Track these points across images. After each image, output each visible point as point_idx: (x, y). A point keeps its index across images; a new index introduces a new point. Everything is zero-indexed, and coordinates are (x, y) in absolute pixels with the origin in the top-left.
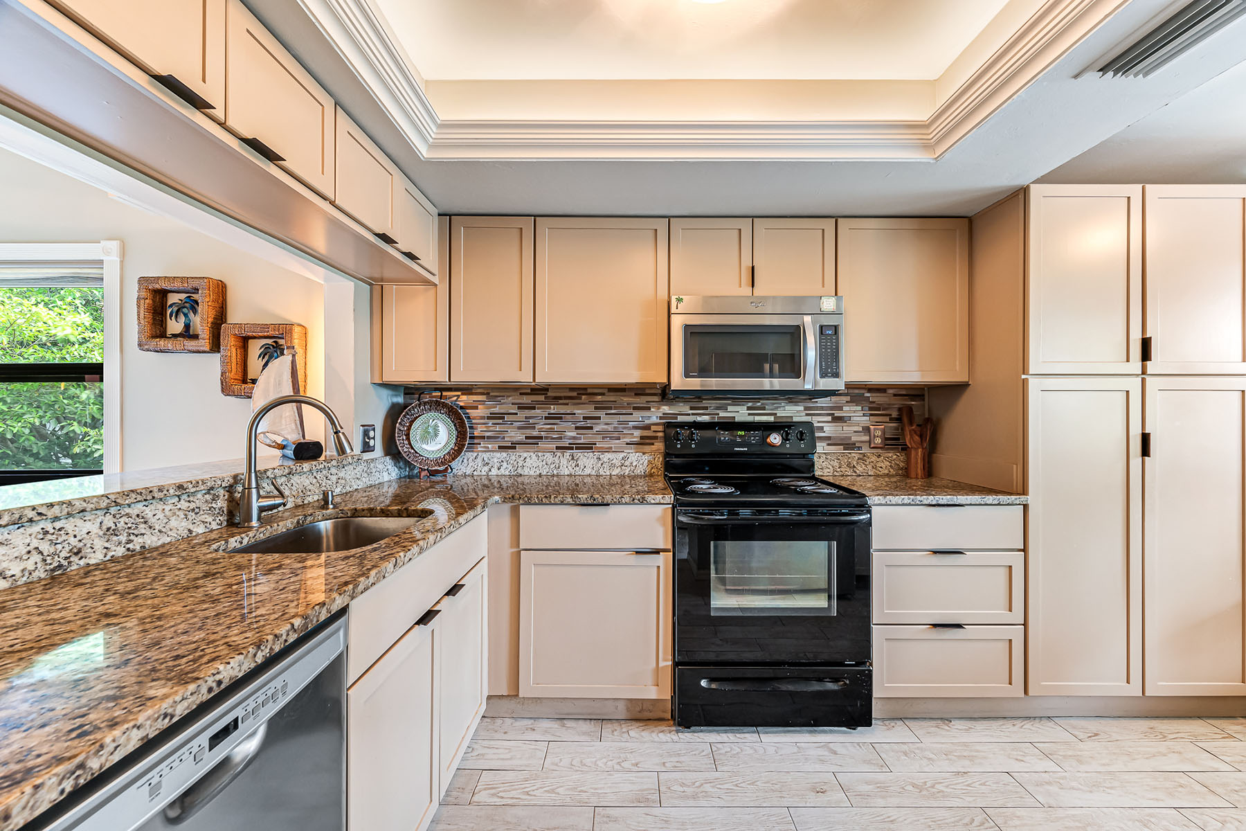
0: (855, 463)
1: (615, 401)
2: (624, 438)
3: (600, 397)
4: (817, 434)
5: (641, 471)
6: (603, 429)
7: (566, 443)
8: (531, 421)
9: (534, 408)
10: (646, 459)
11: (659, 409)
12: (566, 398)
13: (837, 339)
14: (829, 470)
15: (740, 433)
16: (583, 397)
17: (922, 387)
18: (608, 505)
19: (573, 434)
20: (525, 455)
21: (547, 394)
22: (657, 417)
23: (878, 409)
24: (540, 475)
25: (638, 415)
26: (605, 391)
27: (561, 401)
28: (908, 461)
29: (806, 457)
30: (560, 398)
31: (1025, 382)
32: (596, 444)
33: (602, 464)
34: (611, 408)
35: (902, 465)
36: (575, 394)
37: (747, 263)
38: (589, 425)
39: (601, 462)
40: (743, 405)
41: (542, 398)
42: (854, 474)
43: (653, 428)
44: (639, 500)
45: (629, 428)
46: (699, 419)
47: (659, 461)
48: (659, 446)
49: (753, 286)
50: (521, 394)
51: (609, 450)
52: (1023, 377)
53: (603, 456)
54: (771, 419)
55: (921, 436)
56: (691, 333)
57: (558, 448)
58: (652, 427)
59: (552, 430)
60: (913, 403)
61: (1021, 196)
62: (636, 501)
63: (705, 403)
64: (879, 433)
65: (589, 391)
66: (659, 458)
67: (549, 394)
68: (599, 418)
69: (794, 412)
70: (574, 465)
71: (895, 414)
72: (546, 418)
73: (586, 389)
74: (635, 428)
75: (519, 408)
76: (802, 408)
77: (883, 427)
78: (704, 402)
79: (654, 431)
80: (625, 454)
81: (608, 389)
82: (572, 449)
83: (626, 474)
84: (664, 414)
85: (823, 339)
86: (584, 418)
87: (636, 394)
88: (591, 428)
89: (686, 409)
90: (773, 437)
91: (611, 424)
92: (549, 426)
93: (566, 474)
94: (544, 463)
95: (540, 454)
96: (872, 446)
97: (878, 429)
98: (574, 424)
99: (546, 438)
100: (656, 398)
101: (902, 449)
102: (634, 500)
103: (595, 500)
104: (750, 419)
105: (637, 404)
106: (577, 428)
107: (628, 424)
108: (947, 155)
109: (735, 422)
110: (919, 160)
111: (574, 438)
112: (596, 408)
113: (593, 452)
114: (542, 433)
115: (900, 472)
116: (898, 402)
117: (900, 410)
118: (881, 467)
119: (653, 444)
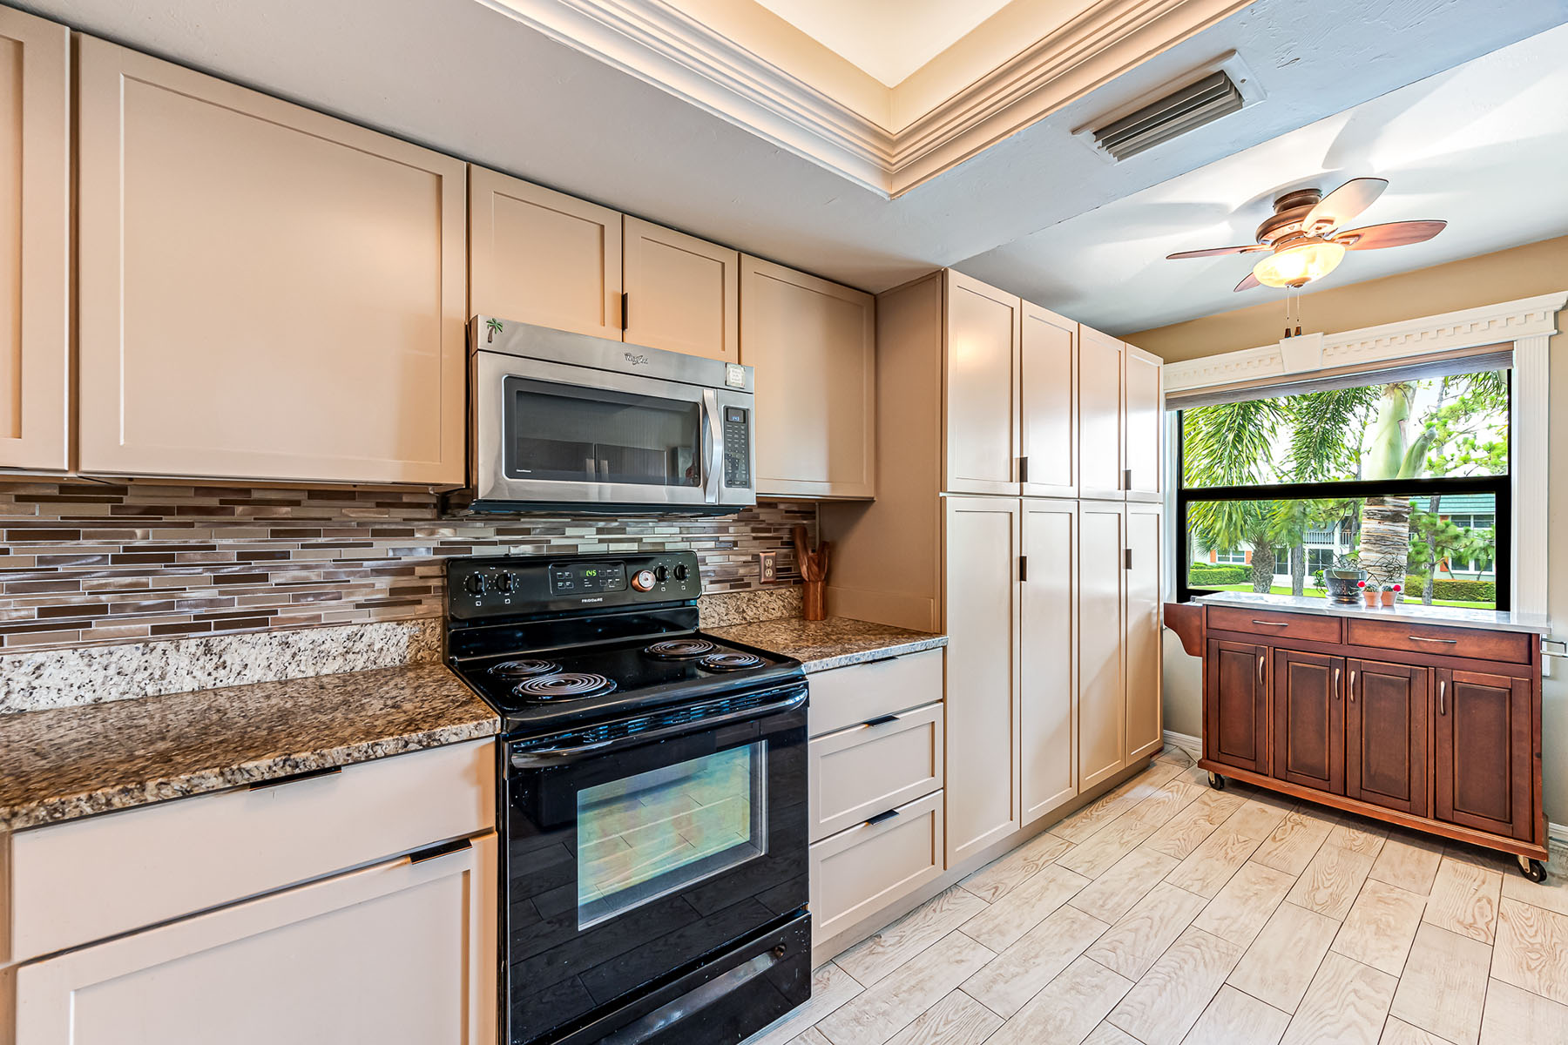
0: (744, 606)
1: (330, 519)
2: (351, 594)
3: (289, 509)
4: (702, 568)
5: (393, 660)
6: (295, 578)
7: (187, 615)
8: (61, 569)
9: (75, 536)
10: (404, 633)
11: (432, 533)
12: (182, 510)
13: (747, 430)
14: (713, 620)
15: (589, 573)
16: (239, 509)
17: (814, 502)
18: (337, 769)
19: (212, 593)
20: (39, 658)
21: (121, 500)
22: (429, 549)
23: (768, 531)
24: (97, 704)
25: (383, 548)
26: (303, 497)
27: (166, 519)
28: (803, 599)
29: (686, 603)
30: (168, 511)
31: (942, 501)
32: (275, 612)
33: (293, 656)
34: (317, 534)
35: (795, 603)
36: (214, 502)
37: (613, 287)
38: (257, 572)
39: (289, 652)
40: (591, 526)
41: (105, 510)
42: (744, 622)
43: (419, 571)
44: (420, 742)
45: (365, 575)
46: (515, 551)
47: (434, 635)
48: (433, 605)
49: (624, 327)
50: (19, 499)
51: (313, 623)
52: (941, 494)
53: (296, 637)
54: (634, 547)
55: (819, 565)
56: (518, 392)
57: (156, 630)
58: (417, 568)
59: (143, 589)
60: (805, 522)
61: (939, 280)
62: (412, 746)
63: (525, 523)
64: (770, 563)
65: (256, 495)
66: (434, 629)
67: (127, 500)
68: (286, 555)
69: (665, 535)
70: (210, 667)
71: (786, 537)
72: (117, 559)
73: (248, 491)
74: (378, 572)
75: (11, 536)
76: (677, 530)
77: (774, 554)
78: (522, 520)
79: (421, 578)
80: (355, 629)
81: (309, 491)
82: (207, 627)
83: (357, 669)
84: (442, 543)
85: (729, 428)
86: (241, 556)
87: (379, 505)
88: (264, 578)
89: (489, 533)
90: (644, 577)
91: (317, 567)
92: (128, 580)
93: (186, 689)
94: (112, 671)
95: (95, 651)
96: (763, 580)
97: (769, 557)
98: (212, 571)
99: (118, 608)
100: (428, 513)
101: (795, 582)
102: (407, 743)
103: (297, 766)
104: (602, 548)
105: (382, 523)
106: (218, 580)
107: (361, 565)
108: (906, 194)
109: (576, 556)
110: (874, 190)
111: (211, 603)
112: (275, 534)
113: (269, 631)
114: (103, 597)
115: (794, 613)
116: (789, 523)
117: (792, 531)
118: (774, 609)
119: (419, 602)
